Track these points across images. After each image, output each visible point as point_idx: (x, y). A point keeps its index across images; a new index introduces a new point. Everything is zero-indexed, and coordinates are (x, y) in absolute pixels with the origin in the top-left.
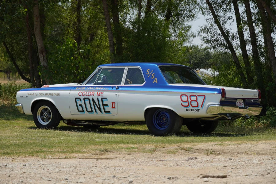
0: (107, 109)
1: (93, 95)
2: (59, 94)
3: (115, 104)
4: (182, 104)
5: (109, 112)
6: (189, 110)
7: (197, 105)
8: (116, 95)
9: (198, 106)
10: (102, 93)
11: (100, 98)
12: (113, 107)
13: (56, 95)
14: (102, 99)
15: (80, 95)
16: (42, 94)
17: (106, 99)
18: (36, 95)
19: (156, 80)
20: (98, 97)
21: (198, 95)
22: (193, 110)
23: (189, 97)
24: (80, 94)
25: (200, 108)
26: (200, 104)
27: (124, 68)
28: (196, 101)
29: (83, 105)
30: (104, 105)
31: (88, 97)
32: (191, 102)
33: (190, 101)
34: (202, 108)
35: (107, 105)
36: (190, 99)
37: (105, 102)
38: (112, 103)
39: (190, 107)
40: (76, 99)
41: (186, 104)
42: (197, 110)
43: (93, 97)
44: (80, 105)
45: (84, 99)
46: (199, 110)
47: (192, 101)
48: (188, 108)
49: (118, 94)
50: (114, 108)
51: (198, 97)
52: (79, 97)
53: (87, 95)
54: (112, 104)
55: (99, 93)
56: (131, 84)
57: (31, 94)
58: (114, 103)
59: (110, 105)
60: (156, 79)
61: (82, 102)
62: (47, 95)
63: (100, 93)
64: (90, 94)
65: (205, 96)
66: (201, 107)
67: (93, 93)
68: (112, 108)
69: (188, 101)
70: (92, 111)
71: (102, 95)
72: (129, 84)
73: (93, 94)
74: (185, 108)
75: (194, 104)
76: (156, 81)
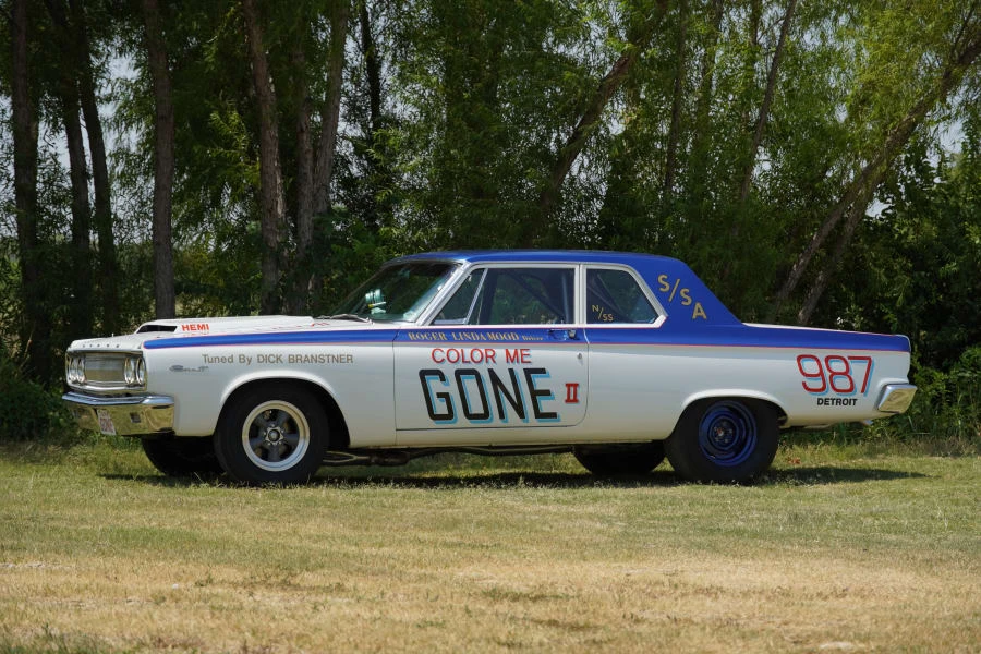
0: (546, 405)
1: (490, 360)
2: (350, 358)
3: (579, 391)
4: (804, 384)
5: (553, 415)
6: (826, 402)
7: (849, 387)
8: (580, 357)
9: (851, 389)
10: (525, 352)
11: (519, 369)
12: (572, 400)
13: (338, 359)
14: (528, 372)
15: (438, 358)
16: (272, 359)
17: (542, 371)
18: (245, 361)
19: (699, 311)
20: (511, 366)
21: (850, 358)
22: (839, 402)
23: (823, 363)
24: (439, 356)
25: (858, 395)
26: (859, 385)
27: (573, 270)
28: (846, 373)
29: (451, 394)
30: (535, 394)
31: (472, 366)
32: (831, 377)
33: (827, 374)
34: (865, 395)
35: (547, 393)
36: (830, 370)
37: (540, 383)
38: (568, 385)
39: (831, 394)
40: (423, 374)
41: (818, 384)
42: (849, 402)
43: (491, 365)
44: (440, 395)
45: (458, 373)
46: (855, 400)
47: (833, 374)
48: (824, 397)
49: (584, 354)
50: (575, 401)
51: (849, 361)
52: (433, 366)
53: (468, 358)
54: (566, 389)
55: (512, 352)
56: (608, 322)
57: (223, 360)
58: (576, 385)
59: (560, 393)
60: (698, 305)
61: (448, 384)
62: (294, 361)
63: (516, 353)
64: (477, 356)
65: (869, 358)
66: (863, 391)
67: (490, 353)
68: (568, 401)
69: (821, 373)
70: (486, 415)
71: (526, 359)
72: (601, 321)
73: (491, 357)
74: (816, 397)
75: (842, 383)
76: (702, 313)
